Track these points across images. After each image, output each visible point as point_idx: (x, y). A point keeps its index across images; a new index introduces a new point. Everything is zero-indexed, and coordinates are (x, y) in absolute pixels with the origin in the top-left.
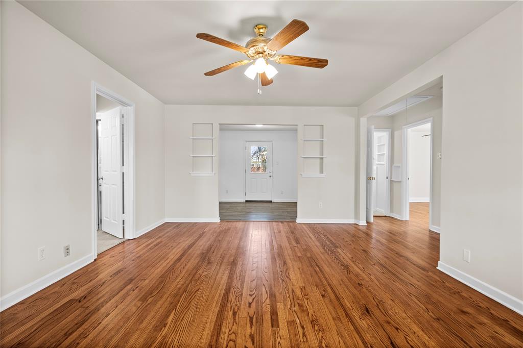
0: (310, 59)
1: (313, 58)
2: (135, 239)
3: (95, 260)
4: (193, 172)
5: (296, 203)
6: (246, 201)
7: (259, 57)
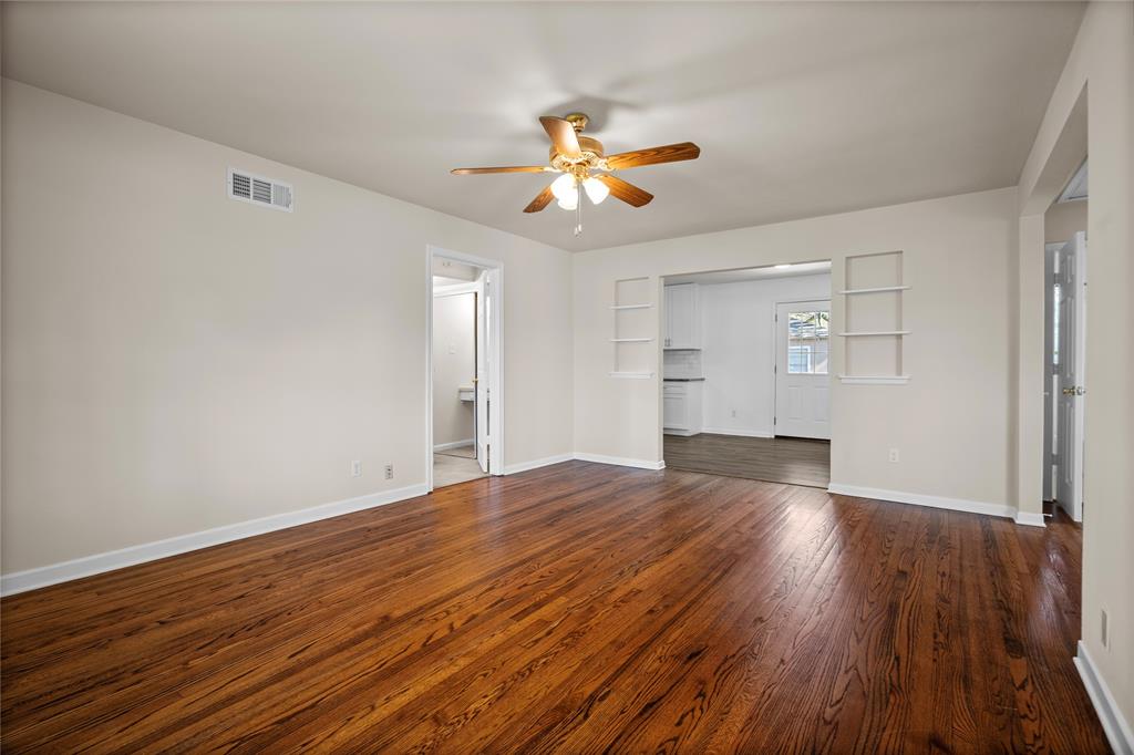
0: (659, 151)
1: (664, 148)
2: (502, 476)
3: (430, 493)
4: (617, 370)
5: (829, 441)
6: (777, 437)
7: (565, 172)
